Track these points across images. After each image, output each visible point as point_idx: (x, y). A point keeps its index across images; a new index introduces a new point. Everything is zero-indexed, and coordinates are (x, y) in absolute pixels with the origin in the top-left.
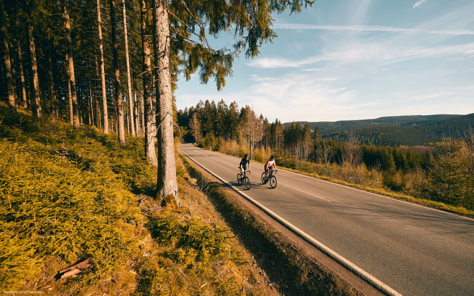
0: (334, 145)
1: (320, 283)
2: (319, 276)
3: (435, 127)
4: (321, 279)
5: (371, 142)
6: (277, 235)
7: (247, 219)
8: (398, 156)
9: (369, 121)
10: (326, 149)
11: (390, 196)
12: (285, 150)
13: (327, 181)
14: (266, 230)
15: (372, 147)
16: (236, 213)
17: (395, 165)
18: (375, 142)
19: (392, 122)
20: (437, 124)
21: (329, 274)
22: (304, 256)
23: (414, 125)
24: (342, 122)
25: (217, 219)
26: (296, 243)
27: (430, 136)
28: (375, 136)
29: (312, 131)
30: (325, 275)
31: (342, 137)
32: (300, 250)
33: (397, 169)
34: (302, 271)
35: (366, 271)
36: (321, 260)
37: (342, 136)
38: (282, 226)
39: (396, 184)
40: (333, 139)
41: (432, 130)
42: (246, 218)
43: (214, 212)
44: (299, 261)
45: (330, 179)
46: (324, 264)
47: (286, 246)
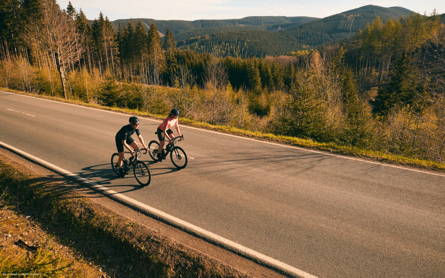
0: (193, 58)
1: (188, 272)
2: (186, 265)
3: (297, 32)
4: (189, 268)
5: (237, 52)
6: (130, 229)
7: (80, 215)
8: (264, 71)
9: (233, 21)
10: (184, 74)
11: (254, 136)
12: (122, 68)
13: (188, 125)
14: (114, 226)
15: (238, 60)
16: (58, 209)
17: (261, 82)
18: (241, 52)
19: (258, 24)
20: (299, 28)
21: (197, 258)
22: (168, 246)
23: (280, 28)
24: (201, 21)
25: (25, 228)
26: (157, 231)
27: (293, 43)
28: (241, 43)
29: (161, 35)
30: (192, 261)
31: (203, 45)
32: (163, 240)
33: (263, 87)
34: (168, 266)
35: (232, 240)
36: (188, 244)
37: (202, 43)
38: (136, 212)
39: (262, 107)
40: (191, 48)
41: (295, 36)
42: (77, 215)
43: (15, 216)
44: (162, 255)
45: (192, 122)
46: (191, 248)
47: (145, 240)
